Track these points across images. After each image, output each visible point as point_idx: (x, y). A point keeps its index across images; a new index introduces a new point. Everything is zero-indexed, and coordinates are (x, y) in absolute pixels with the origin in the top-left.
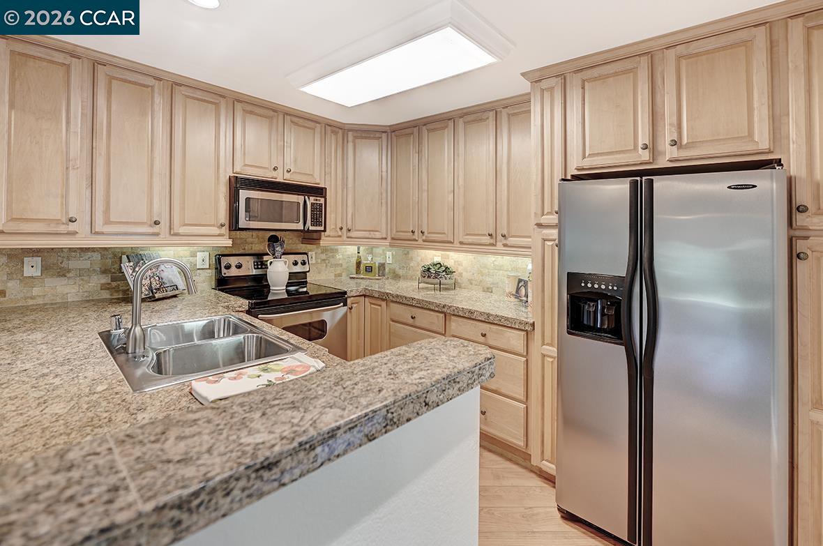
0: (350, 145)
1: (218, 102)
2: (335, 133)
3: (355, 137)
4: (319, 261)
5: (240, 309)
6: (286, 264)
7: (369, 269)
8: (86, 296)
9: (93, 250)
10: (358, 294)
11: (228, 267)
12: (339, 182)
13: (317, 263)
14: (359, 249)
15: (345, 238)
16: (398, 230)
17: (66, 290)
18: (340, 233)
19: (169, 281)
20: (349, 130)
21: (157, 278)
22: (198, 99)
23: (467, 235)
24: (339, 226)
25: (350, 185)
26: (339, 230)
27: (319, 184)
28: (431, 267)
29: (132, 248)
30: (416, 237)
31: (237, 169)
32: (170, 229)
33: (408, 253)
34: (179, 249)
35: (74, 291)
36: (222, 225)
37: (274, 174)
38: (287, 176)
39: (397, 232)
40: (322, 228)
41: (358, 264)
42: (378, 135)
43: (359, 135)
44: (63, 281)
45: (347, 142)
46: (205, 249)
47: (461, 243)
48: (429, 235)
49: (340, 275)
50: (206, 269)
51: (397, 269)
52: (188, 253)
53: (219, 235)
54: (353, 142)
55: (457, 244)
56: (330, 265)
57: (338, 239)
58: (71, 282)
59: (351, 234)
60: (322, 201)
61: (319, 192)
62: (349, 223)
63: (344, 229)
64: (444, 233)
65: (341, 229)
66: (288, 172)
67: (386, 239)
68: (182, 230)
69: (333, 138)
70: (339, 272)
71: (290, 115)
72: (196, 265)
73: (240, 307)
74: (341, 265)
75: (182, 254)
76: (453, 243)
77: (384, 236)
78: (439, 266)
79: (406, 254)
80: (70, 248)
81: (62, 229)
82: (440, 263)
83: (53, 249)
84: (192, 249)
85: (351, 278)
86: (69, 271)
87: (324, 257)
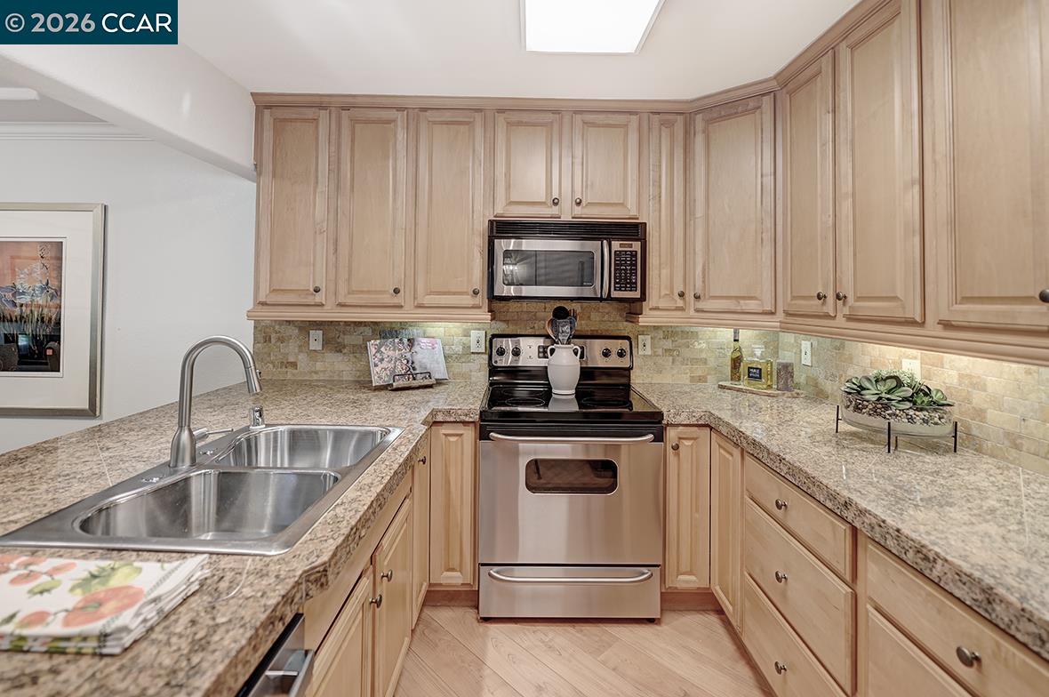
0: (699, 141)
1: (472, 120)
2: (669, 124)
3: (709, 122)
4: (660, 351)
5: (467, 419)
6: (576, 354)
7: (755, 374)
8: (359, 377)
9: (364, 324)
10: (693, 421)
11: (501, 352)
12: (678, 210)
13: (655, 354)
14: (736, 333)
15: (692, 312)
16: (794, 294)
17: (342, 367)
18: (680, 303)
19: (421, 367)
20: (697, 113)
21: (405, 362)
22: (447, 123)
23: (966, 300)
24: (679, 288)
25: (700, 212)
26: (677, 297)
27: (637, 219)
28: (867, 384)
29: (401, 323)
30: (829, 308)
31: (499, 210)
32: (415, 298)
33: (842, 347)
34: (451, 325)
35: (348, 368)
36: (476, 293)
37: (554, 210)
38: (578, 211)
39: (794, 298)
40: (637, 294)
41: (736, 362)
42: (752, 104)
43: (715, 115)
44: (339, 357)
45: (695, 134)
46: (481, 326)
47: (947, 325)
48: (858, 304)
49: (702, 379)
50: (482, 353)
51: (821, 380)
52: (460, 331)
53: (473, 307)
54: (704, 132)
55: (932, 328)
56: (680, 359)
57: (679, 313)
58: (346, 359)
59: (701, 305)
60: (636, 246)
61: (633, 230)
62: (699, 283)
63: (690, 296)
64: (895, 298)
65: (682, 295)
66: (579, 204)
67: (772, 313)
68: (428, 300)
69: (663, 135)
70: (699, 373)
71: (581, 112)
72: (469, 347)
73: (466, 415)
74: (705, 362)
75: (453, 331)
76: (922, 324)
77: (769, 308)
78: (894, 384)
79: (837, 348)
80: (345, 322)
81: (310, 300)
82: (896, 378)
83: (332, 322)
84: (465, 326)
85: (722, 387)
86: (344, 347)
87: (668, 344)
